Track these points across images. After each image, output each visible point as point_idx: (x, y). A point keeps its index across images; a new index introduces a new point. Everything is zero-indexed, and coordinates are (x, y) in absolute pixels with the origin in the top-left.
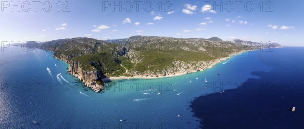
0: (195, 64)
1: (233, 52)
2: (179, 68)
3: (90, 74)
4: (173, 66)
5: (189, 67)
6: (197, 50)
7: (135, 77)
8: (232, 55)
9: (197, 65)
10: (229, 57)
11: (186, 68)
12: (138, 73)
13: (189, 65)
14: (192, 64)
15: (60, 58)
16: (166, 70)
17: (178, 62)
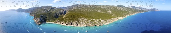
0: (94, 21)
1: (130, 13)
2: (81, 22)
3: (38, 19)
4: (78, 20)
5: (88, 23)
6: (106, 12)
7: (57, 23)
8: (129, 15)
9: (95, 21)
10: (126, 17)
11: (86, 23)
12: (58, 22)
13: (89, 21)
14: (92, 21)
15: (32, 15)
16: (73, 22)
17: (83, 18)
